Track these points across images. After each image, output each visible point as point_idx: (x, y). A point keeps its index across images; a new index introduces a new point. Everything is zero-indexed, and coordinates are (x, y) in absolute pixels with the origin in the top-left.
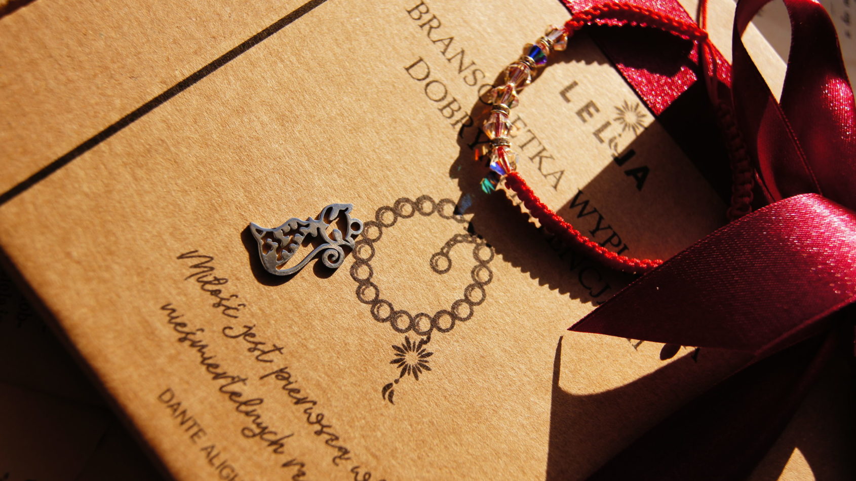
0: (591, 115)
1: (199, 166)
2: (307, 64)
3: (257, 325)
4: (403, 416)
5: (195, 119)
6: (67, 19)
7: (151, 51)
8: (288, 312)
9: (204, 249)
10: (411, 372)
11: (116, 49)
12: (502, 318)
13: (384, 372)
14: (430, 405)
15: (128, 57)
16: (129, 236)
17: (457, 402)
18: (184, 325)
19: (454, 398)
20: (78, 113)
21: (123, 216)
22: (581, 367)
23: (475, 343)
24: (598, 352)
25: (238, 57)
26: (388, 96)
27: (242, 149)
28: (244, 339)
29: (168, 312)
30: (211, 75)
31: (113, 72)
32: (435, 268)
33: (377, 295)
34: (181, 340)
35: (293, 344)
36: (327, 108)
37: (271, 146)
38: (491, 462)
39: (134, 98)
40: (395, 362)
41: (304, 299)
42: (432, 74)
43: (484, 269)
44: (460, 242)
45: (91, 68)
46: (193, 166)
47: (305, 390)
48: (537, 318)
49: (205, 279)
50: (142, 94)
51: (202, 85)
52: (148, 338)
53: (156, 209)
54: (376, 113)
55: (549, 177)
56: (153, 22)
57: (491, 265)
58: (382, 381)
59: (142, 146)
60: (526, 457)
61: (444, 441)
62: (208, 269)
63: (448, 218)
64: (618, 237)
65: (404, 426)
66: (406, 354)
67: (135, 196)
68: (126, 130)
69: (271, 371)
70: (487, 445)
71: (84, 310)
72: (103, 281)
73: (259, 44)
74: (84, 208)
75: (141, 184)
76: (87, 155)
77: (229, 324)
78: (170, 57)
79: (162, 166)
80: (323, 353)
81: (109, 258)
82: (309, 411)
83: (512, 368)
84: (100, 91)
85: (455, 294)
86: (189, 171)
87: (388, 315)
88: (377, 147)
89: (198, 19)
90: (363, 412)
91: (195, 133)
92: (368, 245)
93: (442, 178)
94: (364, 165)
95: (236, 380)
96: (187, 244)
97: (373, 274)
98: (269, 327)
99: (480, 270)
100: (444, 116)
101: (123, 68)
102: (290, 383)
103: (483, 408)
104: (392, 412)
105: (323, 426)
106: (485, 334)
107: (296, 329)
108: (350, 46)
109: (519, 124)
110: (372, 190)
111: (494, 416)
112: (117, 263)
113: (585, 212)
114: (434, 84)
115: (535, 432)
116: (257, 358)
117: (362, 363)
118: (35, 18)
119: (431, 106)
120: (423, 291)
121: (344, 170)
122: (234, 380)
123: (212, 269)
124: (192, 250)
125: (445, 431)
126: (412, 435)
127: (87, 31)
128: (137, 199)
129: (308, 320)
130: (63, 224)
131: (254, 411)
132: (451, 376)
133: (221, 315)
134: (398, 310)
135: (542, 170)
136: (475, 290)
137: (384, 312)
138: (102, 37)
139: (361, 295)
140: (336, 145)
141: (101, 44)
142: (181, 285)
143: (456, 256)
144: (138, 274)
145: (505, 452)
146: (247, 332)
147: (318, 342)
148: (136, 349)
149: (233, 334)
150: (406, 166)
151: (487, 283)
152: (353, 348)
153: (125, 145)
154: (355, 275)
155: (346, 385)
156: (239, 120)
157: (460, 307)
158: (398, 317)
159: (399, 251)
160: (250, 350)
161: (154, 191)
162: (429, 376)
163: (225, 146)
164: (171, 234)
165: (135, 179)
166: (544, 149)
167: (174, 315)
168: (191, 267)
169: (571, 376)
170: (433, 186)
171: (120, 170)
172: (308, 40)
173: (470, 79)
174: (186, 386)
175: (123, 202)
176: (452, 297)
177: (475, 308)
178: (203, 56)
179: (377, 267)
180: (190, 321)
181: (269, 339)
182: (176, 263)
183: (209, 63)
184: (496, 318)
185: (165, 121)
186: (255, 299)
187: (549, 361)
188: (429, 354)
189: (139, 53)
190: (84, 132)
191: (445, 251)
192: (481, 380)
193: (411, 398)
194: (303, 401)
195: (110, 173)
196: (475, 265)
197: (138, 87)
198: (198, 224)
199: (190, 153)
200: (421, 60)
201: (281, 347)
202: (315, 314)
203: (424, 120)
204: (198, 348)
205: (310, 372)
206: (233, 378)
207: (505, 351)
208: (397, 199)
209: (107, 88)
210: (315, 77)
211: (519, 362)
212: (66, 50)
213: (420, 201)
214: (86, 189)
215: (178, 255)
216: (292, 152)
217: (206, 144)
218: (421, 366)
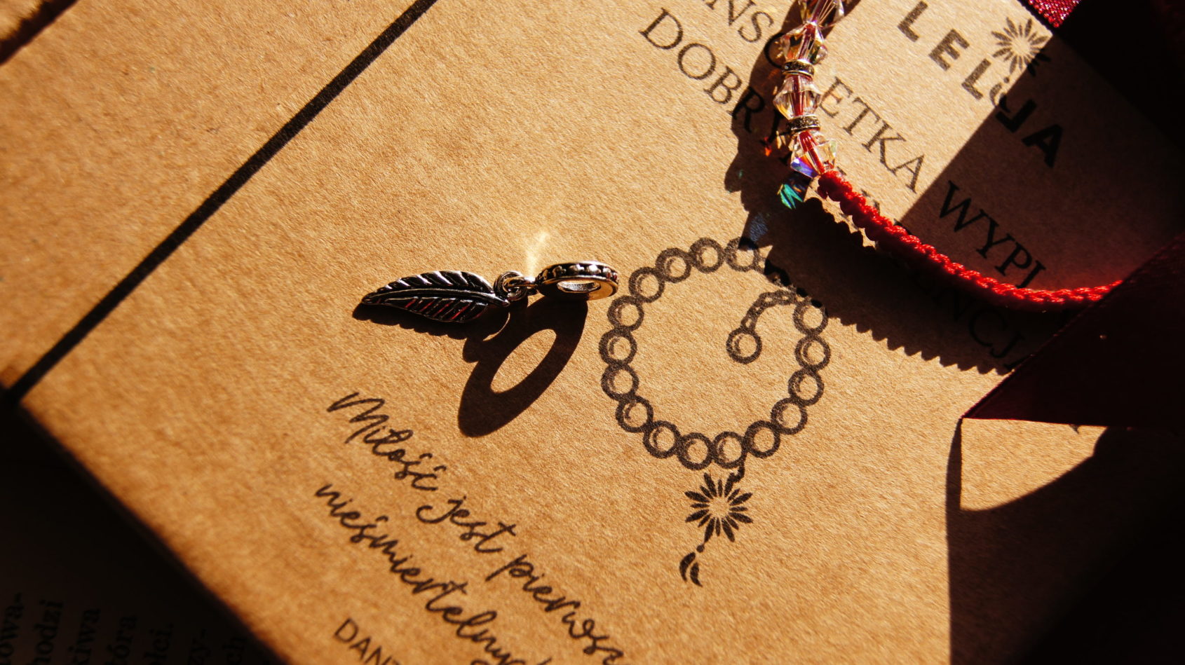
0: (955, 54)
1: (339, 255)
2: (483, 55)
3: (468, 495)
4: (718, 602)
5: (320, 180)
6: (94, 53)
7: (233, 80)
8: (513, 467)
9: (368, 389)
10: (722, 530)
11: (178, 88)
12: (854, 417)
13: (679, 537)
14: (758, 578)
15: (199, 98)
16: (248, 388)
17: (801, 565)
18: (356, 515)
19: (795, 560)
20: (136, 204)
21: (234, 358)
22: (991, 476)
23: (817, 465)
24: (1016, 446)
25: (371, 64)
26: (620, 85)
27: (401, 216)
28: (453, 521)
29: (330, 497)
30: (333, 102)
31: (179, 127)
32: (735, 355)
33: (650, 415)
34: (355, 540)
35: (529, 517)
36: (526, 123)
37: (447, 202)
38: (868, 652)
39: (218, 164)
40: (692, 518)
41: (537, 442)
42: (685, 33)
43: (815, 344)
44: (771, 305)
45: (144, 126)
46: (329, 258)
47: (559, 586)
48: (910, 408)
49: (376, 437)
50: (231, 154)
51: (323, 122)
52: (303, 545)
53: (283, 338)
54: (604, 116)
55: (899, 172)
56: (229, 32)
57: (824, 334)
58: (677, 553)
59: (244, 240)
60: (922, 635)
61: (788, 632)
62: (380, 419)
63: (745, 269)
64: (1025, 251)
65: (722, 617)
66: (709, 502)
67: (248, 323)
68: (215, 218)
69: (501, 566)
70: (858, 626)
71: (199, 518)
72: (219, 466)
73: (401, 36)
74: (172, 355)
75: (253, 300)
76: (162, 270)
77: (424, 501)
78: (264, 85)
79: (280, 265)
80: (578, 523)
81: (223, 428)
82: (569, 619)
83: (881, 497)
84: (164, 162)
85: (775, 392)
86: (324, 267)
87: (672, 445)
88: (615, 172)
89: (299, 13)
90: (655, 607)
91: (323, 203)
92: (624, 336)
93: (727, 205)
94: (599, 205)
95: (450, 587)
96: (338, 385)
97: (638, 381)
98: (489, 497)
99: (809, 345)
100: (715, 100)
101: (194, 117)
102: (534, 579)
103: (843, 568)
104: (701, 598)
105: (595, 639)
106: (830, 449)
107: (530, 492)
108: (548, 13)
109: (840, 91)
110: (617, 245)
111: (862, 578)
112: (236, 435)
113: (967, 219)
114: (692, 50)
115: (930, 592)
116: (477, 548)
117: (643, 528)
118: (44, 62)
119: (692, 88)
120: (722, 396)
121: (568, 219)
122: (446, 588)
123: (385, 418)
124: (350, 393)
125: (788, 615)
126: (736, 630)
127: (127, 66)
128: (250, 325)
129: (547, 474)
130: (144, 388)
131: (486, 631)
132: (785, 527)
133: (410, 489)
134: (687, 434)
135: (887, 163)
136: (805, 379)
137: (665, 440)
138: (154, 72)
139: (625, 420)
140: (549, 182)
141: (153, 85)
142: (340, 454)
143: (767, 330)
144: (273, 447)
145: (887, 632)
146: (454, 509)
147: (568, 507)
148: (288, 565)
149: (434, 517)
150: (667, 196)
151: (823, 365)
152: (624, 508)
153: (218, 243)
154: (611, 389)
155: (622, 568)
156: (390, 169)
157: (785, 413)
158: (689, 445)
159: (675, 338)
160: (463, 537)
161: (276, 309)
162: (751, 531)
163: (374, 216)
164: (313, 373)
165: (244, 295)
166: (886, 126)
167: (337, 502)
168: (352, 421)
169: (978, 493)
170: (714, 221)
171: (217, 285)
172: (479, 15)
173: (750, 32)
174: (373, 611)
175: (230, 335)
176: (769, 398)
177: (809, 409)
178: (316, 74)
179: (644, 370)
180: (363, 507)
181: (491, 515)
182: (327, 419)
183: (328, 83)
184: (845, 419)
185: (274, 192)
186: (459, 454)
187: (938, 475)
188: (746, 497)
189: (216, 87)
190: (150, 233)
191: (748, 324)
192: (834, 525)
193: (727, 572)
194: (559, 604)
195: (202, 293)
196: (800, 338)
197: (222, 143)
198: (351, 350)
199: (320, 236)
200: (665, 13)
201: (511, 524)
202: (557, 463)
203: (683, 114)
204: (382, 548)
205: (563, 557)
206: (445, 586)
207: (867, 470)
208: (659, 252)
209: (175, 155)
210: (500, 76)
211: (890, 484)
212: (101, 104)
213: (697, 249)
214: (171, 326)
215: (329, 405)
216: (482, 206)
217: (344, 217)
218: (736, 518)
